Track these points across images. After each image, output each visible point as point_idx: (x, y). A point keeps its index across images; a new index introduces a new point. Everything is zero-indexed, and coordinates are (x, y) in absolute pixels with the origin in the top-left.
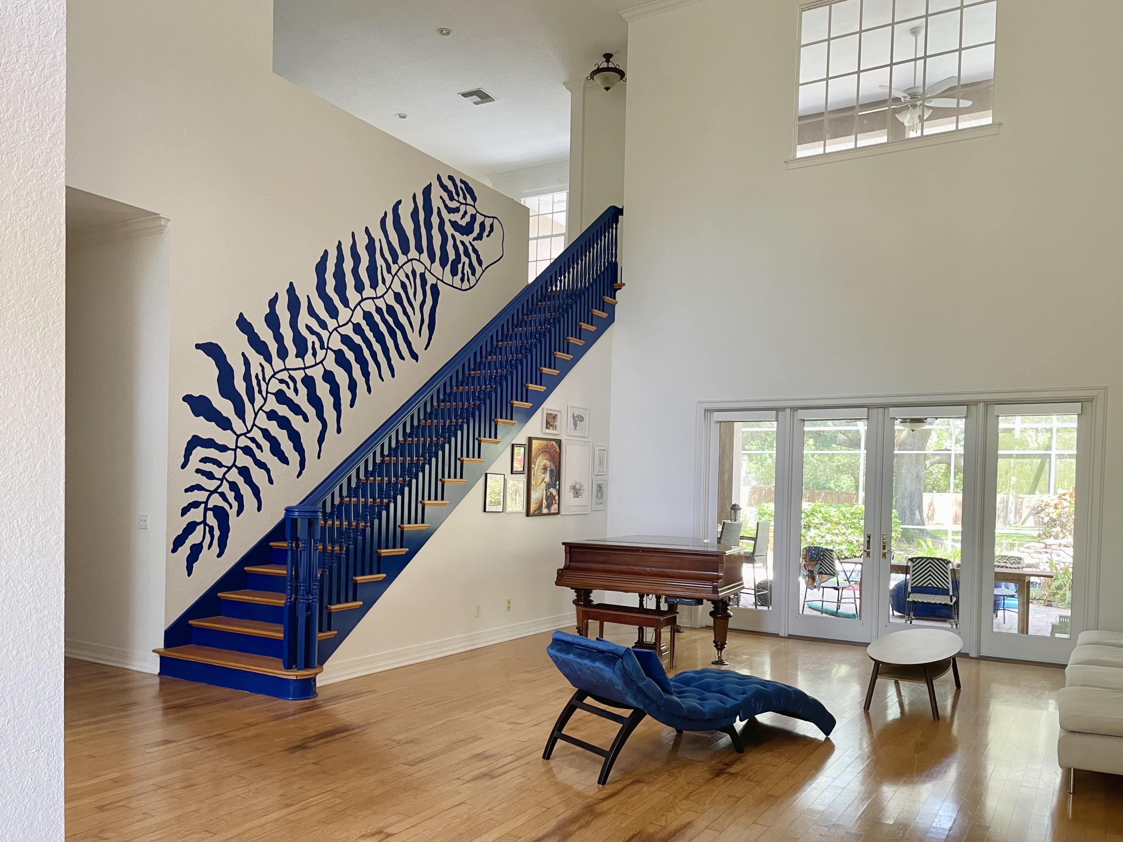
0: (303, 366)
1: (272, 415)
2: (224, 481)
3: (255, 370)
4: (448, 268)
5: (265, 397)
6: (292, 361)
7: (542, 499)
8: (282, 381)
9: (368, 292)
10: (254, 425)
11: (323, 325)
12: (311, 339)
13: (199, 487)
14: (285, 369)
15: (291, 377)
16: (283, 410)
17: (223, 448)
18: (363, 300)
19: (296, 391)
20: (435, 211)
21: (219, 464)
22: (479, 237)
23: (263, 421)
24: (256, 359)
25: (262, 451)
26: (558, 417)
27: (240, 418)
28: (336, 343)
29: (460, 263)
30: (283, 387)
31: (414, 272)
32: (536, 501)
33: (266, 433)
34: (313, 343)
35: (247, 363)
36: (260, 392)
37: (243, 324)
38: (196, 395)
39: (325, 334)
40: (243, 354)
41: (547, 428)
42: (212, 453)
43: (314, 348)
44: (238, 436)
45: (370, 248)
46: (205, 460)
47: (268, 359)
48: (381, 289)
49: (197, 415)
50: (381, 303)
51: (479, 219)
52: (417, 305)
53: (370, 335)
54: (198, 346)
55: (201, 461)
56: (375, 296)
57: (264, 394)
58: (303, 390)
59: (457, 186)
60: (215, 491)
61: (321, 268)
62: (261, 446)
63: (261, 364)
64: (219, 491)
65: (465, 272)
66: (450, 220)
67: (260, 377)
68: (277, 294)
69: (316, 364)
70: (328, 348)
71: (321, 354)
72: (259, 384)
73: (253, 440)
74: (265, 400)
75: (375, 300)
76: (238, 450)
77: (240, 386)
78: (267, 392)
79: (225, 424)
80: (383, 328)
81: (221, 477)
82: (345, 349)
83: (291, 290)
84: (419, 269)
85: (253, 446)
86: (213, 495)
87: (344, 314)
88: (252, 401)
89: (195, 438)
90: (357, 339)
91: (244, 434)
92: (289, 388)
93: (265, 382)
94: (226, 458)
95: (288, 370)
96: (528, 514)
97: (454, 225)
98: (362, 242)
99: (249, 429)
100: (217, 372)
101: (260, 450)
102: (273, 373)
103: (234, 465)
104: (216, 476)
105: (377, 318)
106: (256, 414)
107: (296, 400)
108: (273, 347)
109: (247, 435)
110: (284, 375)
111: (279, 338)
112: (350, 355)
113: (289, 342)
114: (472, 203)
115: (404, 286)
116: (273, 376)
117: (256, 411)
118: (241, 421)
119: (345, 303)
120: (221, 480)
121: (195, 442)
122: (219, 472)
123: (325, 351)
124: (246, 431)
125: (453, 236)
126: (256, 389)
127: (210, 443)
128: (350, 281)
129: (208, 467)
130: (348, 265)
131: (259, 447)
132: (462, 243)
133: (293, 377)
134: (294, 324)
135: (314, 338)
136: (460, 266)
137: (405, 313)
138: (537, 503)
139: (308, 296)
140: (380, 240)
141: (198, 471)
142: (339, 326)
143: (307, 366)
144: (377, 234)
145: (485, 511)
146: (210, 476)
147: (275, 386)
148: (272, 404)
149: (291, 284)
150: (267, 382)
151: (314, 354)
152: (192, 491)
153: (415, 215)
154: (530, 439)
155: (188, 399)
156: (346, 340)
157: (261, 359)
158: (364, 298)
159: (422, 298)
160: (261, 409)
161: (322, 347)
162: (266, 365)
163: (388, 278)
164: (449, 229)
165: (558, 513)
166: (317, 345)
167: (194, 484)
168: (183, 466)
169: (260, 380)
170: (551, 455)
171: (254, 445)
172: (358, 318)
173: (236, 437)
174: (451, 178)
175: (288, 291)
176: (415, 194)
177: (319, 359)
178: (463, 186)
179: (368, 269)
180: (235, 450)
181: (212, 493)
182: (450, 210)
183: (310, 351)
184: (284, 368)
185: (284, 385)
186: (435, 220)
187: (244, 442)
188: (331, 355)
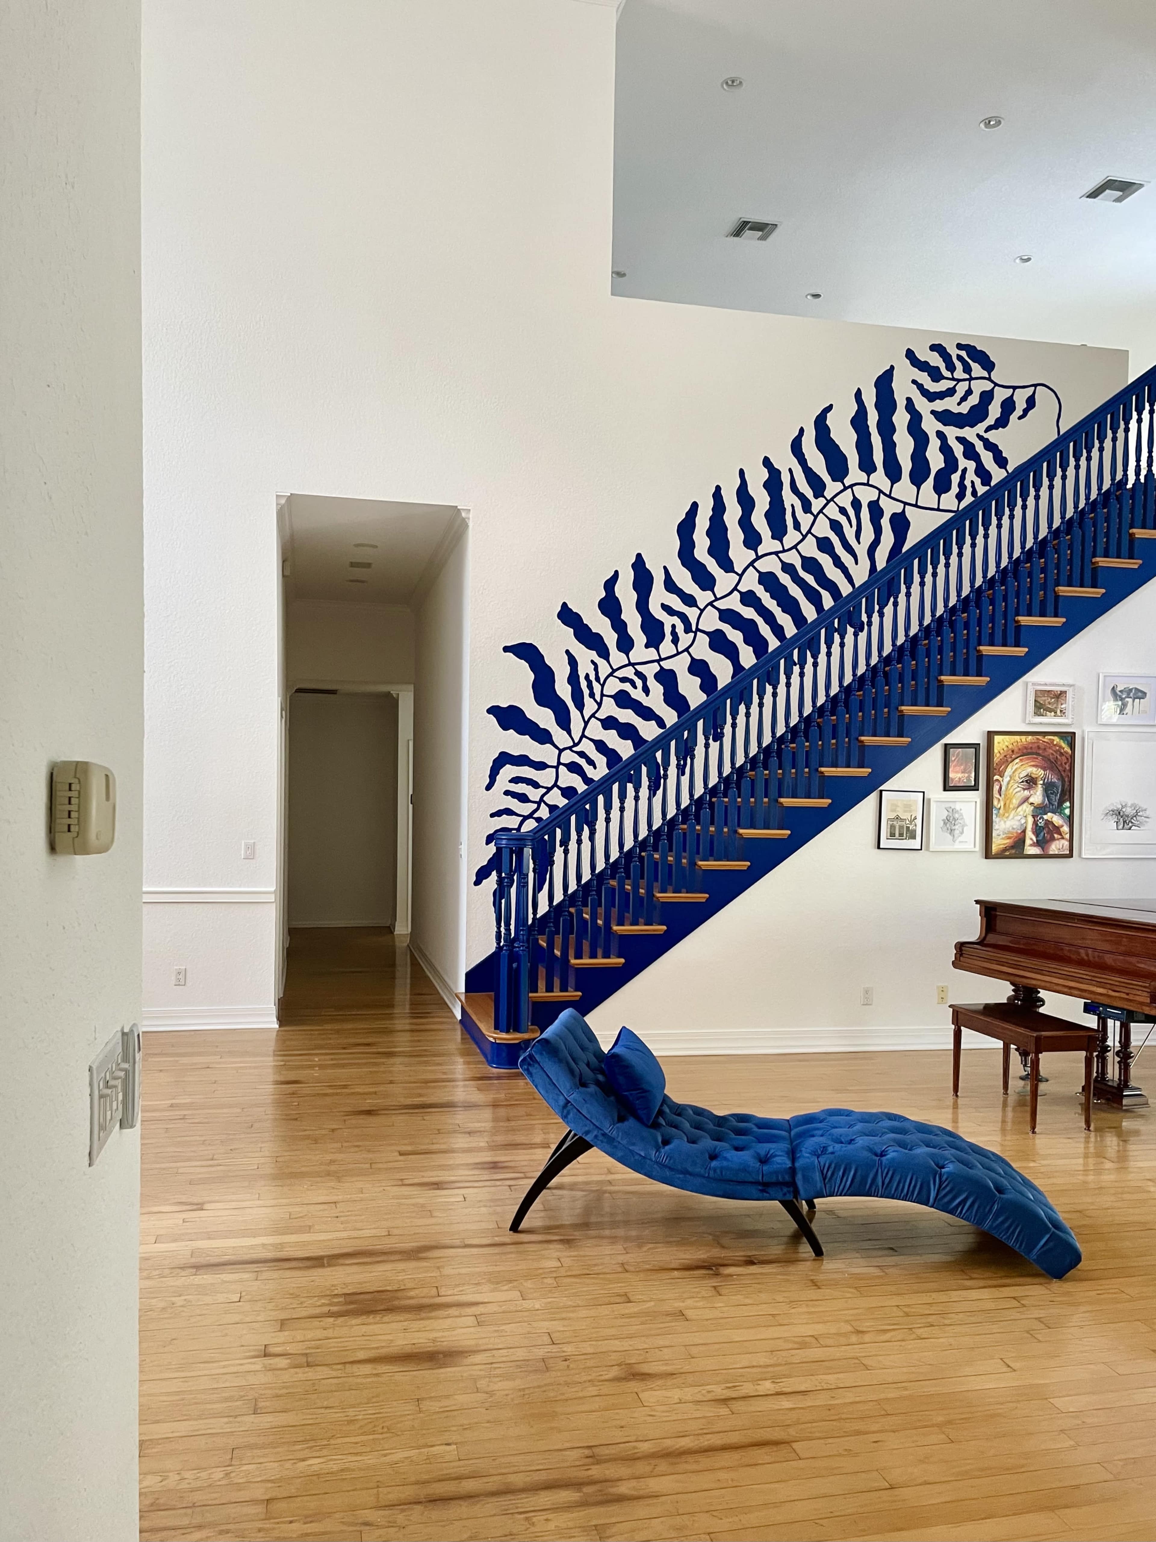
0: (658, 658)
1: (609, 723)
2: (542, 804)
3: (584, 669)
4: (929, 484)
5: (599, 701)
6: (640, 652)
7: (1024, 831)
8: (623, 680)
9: (768, 544)
10: (583, 736)
11: (689, 601)
12: (668, 621)
13: (509, 812)
14: (630, 664)
15: (638, 674)
16: (626, 716)
17: (541, 766)
18: (758, 558)
19: (646, 690)
20: (901, 403)
21: (536, 785)
22: (1002, 422)
23: (596, 730)
24: (585, 656)
25: (595, 768)
26: (1069, 695)
27: (563, 729)
28: (711, 621)
29: (956, 470)
30: (627, 687)
31: (856, 504)
32: (1004, 833)
33: (600, 746)
34: (674, 626)
35: (573, 662)
36: (592, 695)
37: (567, 616)
38: (504, 705)
39: (692, 613)
40: (567, 652)
41: (1037, 714)
42: (526, 772)
43: (674, 633)
44: (561, 751)
45: (773, 484)
46: (516, 780)
47: (604, 653)
48: (792, 537)
49: (505, 728)
50: (793, 558)
51: (1000, 395)
52: (861, 550)
53: (770, 603)
54: (506, 649)
55: (510, 781)
56: (782, 549)
57: (598, 698)
58: (657, 689)
59: (950, 356)
60: (530, 816)
61: (686, 528)
62: (593, 761)
63: (592, 662)
64: (535, 816)
65: (968, 483)
66: (933, 412)
67: (592, 677)
68: (616, 572)
69: (678, 653)
70: (698, 629)
71: (685, 639)
72: (590, 686)
73: (582, 754)
74: (600, 705)
75: (780, 555)
76: (561, 767)
77: (563, 690)
78: (602, 695)
79: (543, 737)
80: (795, 591)
81: (538, 800)
82: (727, 629)
83: (639, 565)
84: (866, 496)
85: (582, 762)
86: (528, 821)
87: (724, 581)
88: (580, 706)
89: (503, 754)
90: (749, 613)
91: (570, 748)
92: (635, 687)
93: (600, 683)
94: (545, 778)
95: (633, 665)
96: (988, 854)
97: (944, 417)
98: (757, 479)
99: (576, 741)
100: (532, 676)
101: (592, 767)
102: (611, 670)
103: (555, 785)
104: (531, 798)
105: (785, 579)
106: (586, 723)
107: (645, 701)
108: (611, 638)
109: (574, 749)
110: (629, 672)
111: (619, 627)
112: (735, 636)
113: (635, 630)
114: (986, 374)
115: (836, 526)
116: (611, 675)
117: (586, 720)
118: (565, 732)
119: (727, 565)
120: (539, 804)
121: (503, 759)
122: (534, 794)
123: (692, 635)
124: (571, 744)
125: (940, 435)
126: (586, 692)
127: (523, 760)
128: (735, 536)
129: (520, 788)
130: (733, 514)
131: (591, 762)
132: (961, 440)
133: (641, 673)
134: (642, 606)
135: (676, 620)
136: (955, 478)
137: (838, 563)
138: (1009, 838)
139: (665, 568)
140: (790, 470)
141: (507, 793)
142: (717, 599)
143: (663, 657)
144: (785, 462)
145: (879, 847)
146: (523, 798)
147: (613, 686)
148: (610, 708)
149: (639, 556)
150: (602, 682)
151: (675, 640)
152: (500, 816)
153: (859, 421)
154: (991, 735)
155: (494, 710)
156: (727, 616)
157: (593, 655)
158: (759, 555)
159: (872, 537)
160: (593, 716)
161: (688, 629)
162: (601, 662)
163: (805, 520)
164: (930, 425)
165: (1070, 855)
166: (680, 628)
167: (502, 808)
168: (489, 788)
169: (591, 682)
170: (1046, 759)
171: (584, 760)
172: (751, 582)
173: (557, 752)
174: (936, 348)
175: (633, 566)
176: (859, 390)
177: (681, 646)
178: (963, 354)
179: (767, 515)
180: (557, 768)
181: (525, 818)
182: (931, 397)
183: (668, 637)
184: (627, 662)
185: (628, 684)
186: (901, 418)
187: (568, 757)
188: (703, 640)
